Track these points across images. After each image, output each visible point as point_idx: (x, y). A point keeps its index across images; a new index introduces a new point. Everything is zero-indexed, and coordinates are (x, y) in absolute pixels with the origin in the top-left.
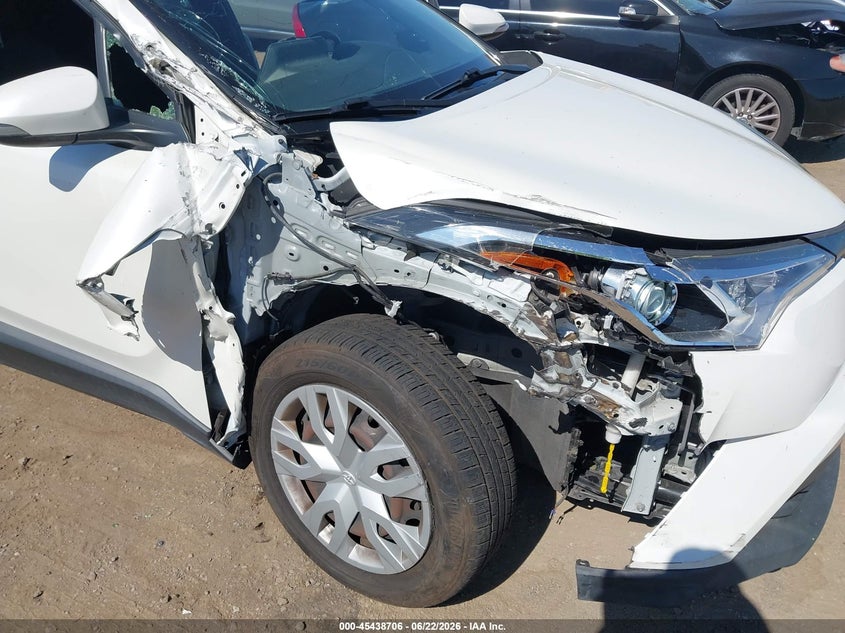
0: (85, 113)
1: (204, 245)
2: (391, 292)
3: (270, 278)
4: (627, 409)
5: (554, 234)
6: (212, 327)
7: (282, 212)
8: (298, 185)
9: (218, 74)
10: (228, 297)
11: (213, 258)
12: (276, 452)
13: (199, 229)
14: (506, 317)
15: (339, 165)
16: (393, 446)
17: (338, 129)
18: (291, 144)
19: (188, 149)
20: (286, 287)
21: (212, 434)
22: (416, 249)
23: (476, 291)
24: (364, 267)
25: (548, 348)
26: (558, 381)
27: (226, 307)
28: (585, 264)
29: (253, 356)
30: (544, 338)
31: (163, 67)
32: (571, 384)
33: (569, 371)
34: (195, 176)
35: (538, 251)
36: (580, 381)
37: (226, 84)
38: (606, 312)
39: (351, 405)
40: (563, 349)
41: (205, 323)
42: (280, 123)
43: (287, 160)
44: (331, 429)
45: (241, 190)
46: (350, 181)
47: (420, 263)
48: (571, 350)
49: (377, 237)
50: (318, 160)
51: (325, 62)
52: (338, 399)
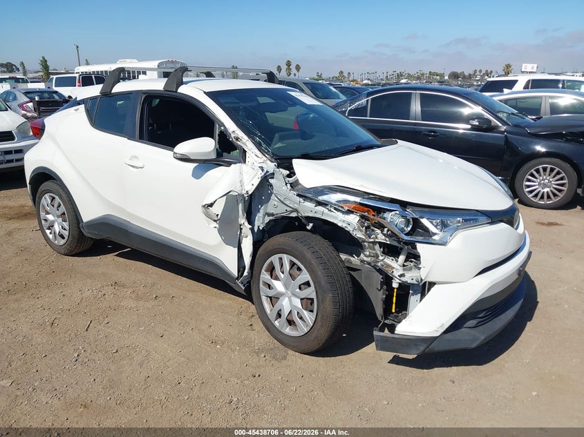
0: (210, 152)
1: (244, 198)
2: (309, 219)
3: (266, 214)
4: (397, 269)
5: (367, 199)
6: (243, 231)
7: (272, 189)
8: (279, 180)
9: (256, 142)
10: (250, 220)
11: (247, 204)
12: (261, 285)
13: (244, 192)
14: (349, 229)
15: (294, 174)
16: (305, 276)
17: (295, 162)
18: (278, 167)
19: (243, 165)
20: (271, 218)
21: (237, 279)
22: (319, 203)
23: (339, 219)
24: (300, 210)
25: (365, 242)
26: (369, 256)
27: (249, 224)
28: (379, 211)
29: (257, 245)
30: (364, 237)
31: (237, 139)
32: (374, 257)
33: (374, 252)
34: (245, 174)
35: (361, 204)
36: (378, 257)
37: (258, 146)
38: (385, 227)
39: (291, 261)
40: (370, 242)
41: (241, 229)
42: (276, 159)
43: (277, 171)
44: (283, 273)
45: (260, 179)
46: (298, 180)
47: (320, 208)
48: (374, 243)
49: (305, 198)
50: (288, 172)
51: (298, 141)
52: (286, 259)
